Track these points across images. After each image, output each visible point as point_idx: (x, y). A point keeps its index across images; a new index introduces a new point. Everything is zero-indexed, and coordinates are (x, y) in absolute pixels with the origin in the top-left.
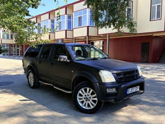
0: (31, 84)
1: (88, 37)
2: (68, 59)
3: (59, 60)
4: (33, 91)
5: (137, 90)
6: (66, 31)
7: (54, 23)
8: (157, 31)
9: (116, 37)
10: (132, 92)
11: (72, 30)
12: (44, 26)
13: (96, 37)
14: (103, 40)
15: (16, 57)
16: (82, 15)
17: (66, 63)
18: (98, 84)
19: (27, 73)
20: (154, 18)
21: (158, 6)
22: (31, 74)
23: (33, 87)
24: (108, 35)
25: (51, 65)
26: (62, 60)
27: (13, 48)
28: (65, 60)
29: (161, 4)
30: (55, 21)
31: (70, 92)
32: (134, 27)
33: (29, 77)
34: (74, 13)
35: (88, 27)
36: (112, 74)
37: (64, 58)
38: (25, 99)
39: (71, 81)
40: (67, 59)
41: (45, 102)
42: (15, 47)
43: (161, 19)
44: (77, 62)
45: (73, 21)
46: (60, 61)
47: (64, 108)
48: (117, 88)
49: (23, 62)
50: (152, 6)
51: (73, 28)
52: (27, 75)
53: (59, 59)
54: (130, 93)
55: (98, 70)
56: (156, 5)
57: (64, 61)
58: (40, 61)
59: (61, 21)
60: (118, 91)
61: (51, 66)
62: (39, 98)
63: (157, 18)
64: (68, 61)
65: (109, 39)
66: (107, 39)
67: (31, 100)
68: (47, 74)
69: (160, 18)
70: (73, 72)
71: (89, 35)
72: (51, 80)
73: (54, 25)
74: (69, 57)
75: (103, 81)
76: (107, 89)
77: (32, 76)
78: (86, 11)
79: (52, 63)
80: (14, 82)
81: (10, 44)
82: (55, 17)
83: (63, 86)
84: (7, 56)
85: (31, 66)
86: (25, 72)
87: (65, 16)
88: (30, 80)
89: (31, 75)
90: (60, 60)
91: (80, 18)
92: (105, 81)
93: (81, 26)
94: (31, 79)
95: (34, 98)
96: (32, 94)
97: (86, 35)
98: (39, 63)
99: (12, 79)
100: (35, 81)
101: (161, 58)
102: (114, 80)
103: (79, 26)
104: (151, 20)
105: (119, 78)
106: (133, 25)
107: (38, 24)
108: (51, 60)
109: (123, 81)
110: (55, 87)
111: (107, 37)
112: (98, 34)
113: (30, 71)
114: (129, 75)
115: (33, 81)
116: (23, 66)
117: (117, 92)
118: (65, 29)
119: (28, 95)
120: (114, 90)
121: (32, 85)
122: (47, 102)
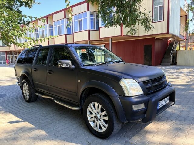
0: (26, 97)
1: (90, 42)
2: (72, 64)
3: (59, 66)
4: (29, 106)
5: (167, 102)
6: (66, 35)
7: (52, 28)
8: (159, 33)
9: (119, 40)
10: (163, 105)
11: (72, 34)
12: (42, 31)
13: (97, 42)
14: (105, 44)
15: (13, 64)
16: (82, 19)
17: (70, 69)
18: (118, 98)
19: (21, 84)
20: (156, 20)
21: (160, 7)
22: (25, 84)
23: (29, 101)
24: (110, 38)
25: (50, 73)
26: (64, 66)
27: (10, 55)
28: (68, 66)
29: (163, 5)
30: (54, 25)
31: (77, 108)
32: (150, 23)
33: (24, 89)
34: (73, 16)
35: (89, 31)
36: (138, 83)
37: (67, 63)
38: (17, 119)
39: (77, 94)
40: (70, 64)
41: (45, 123)
42: (11, 54)
43: (163, 21)
44: (84, 67)
45: (72, 25)
46: (61, 68)
47: (70, 131)
48: (146, 103)
49: (15, 70)
50: (154, 7)
51: (74, 32)
52: (21, 87)
53: (60, 64)
54: (161, 107)
55: (118, 79)
56: (159, 6)
57: (66, 67)
58: (35, 68)
59: (60, 26)
60: (148, 107)
61: (50, 75)
62: (36, 117)
63: (159, 20)
64: (73, 67)
65: (111, 42)
66: (109, 43)
67: (25, 120)
68: (45, 85)
69: (162, 19)
70: (80, 81)
71: (91, 39)
72: (51, 93)
73: (53, 30)
74: (74, 62)
75: (127, 95)
76: (133, 106)
77: (27, 88)
78: (86, 14)
79: (50, 71)
80: (6, 95)
81: (6, 52)
82: (53, 22)
83: (67, 100)
84: (4, 64)
85: (24, 75)
86: (18, 83)
87: (63, 20)
88: (24, 92)
89: (26, 86)
90: (61, 66)
91: (80, 22)
92: (129, 94)
93: (82, 30)
94: (26, 91)
95: (29, 117)
96: (27, 111)
97: (87, 39)
98: (35, 71)
99: (4, 91)
100: (30, 93)
101: (162, 60)
102: (141, 92)
103: (79, 30)
104: (154, 22)
105: (147, 88)
106: (148, 21)
107: (36, 29)
108: (49, 66)
109: (152, 91)
110: (56, 102)
111: (109, 41)
112: (100, 38)
113: (24, 81)
114: (158, 83)
115: (29, 93)
116: (16, 75)
117: (146, 108)
118: (65, 34)
119: (21, 113)
120: (142, 106)
121: (28, 97)
122: (47, 122)
